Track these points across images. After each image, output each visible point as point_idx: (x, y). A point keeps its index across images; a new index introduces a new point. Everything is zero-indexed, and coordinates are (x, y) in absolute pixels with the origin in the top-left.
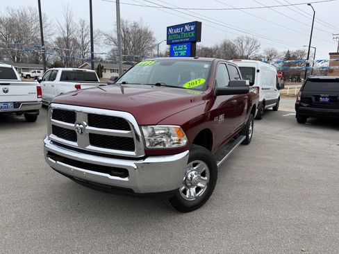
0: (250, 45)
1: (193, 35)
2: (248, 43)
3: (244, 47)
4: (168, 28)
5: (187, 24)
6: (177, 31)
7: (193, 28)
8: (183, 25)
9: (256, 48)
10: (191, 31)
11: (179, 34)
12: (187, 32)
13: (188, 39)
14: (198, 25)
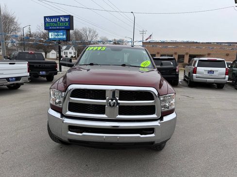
0: (91, 34)
1: (67, 24)
2: (90, 32)
3: (87, 35)
4: (45, 17)
5: (62, 16)
6: (54, 20)
7: (67, 20)
8: (59, 17)
9: (96, 36)
10: (66, 22)
11: (55, 23)
12: (62, 22)
13: (63, 28)
14: (70, 18)
